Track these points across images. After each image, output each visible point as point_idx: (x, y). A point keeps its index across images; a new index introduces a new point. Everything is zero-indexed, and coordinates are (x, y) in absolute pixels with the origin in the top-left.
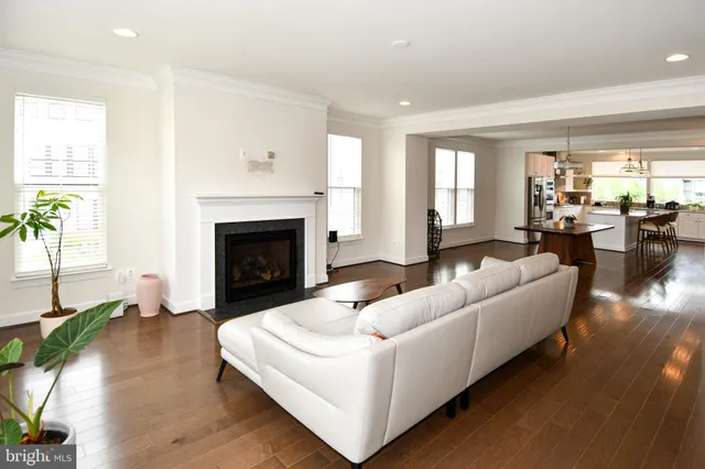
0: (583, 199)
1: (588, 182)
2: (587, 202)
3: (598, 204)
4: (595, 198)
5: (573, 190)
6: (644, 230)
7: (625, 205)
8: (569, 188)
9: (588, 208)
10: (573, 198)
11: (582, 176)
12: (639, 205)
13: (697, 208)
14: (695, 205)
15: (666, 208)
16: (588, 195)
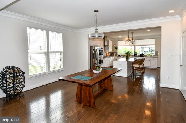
0: (115, 54)
1: (116, 48)
2: (116, 55)
3: (119, 56)
4: (119, 54)
5: (111, 51)
6: (134, 67)
7: (127, 55)
8: (110, 50)
9: (117, 57)
10: (112, 54)
11: (114, 46)
12: (132, 55)
13: (150, 56)
14: (149, 55)
15: (140, 56)
16: (117, 53)
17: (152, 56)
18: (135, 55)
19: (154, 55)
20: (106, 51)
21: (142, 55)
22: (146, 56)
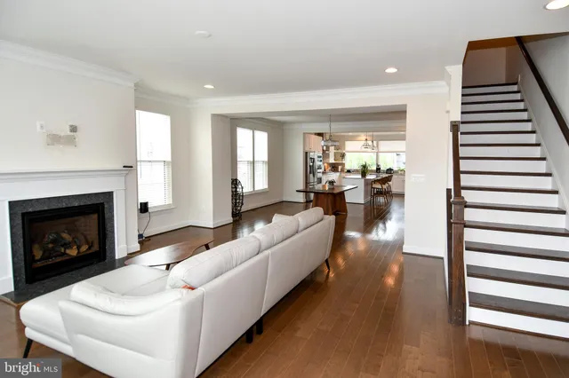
0: (340, 167)
1: (343, 156)
2: (342, 170)
3: (349, 171)
4: (347, 167)
6: (374, 188)
7: (364, 171)
8: (332, 160)
9: (343, 175)
10: (334, 168)
11: (339, 151)
12: (372, 171)
14: (402, 170)
15: (387, 173)
16: (343, 165)
18: (378, 170)
21: (389, 171)
22: (397, 172)
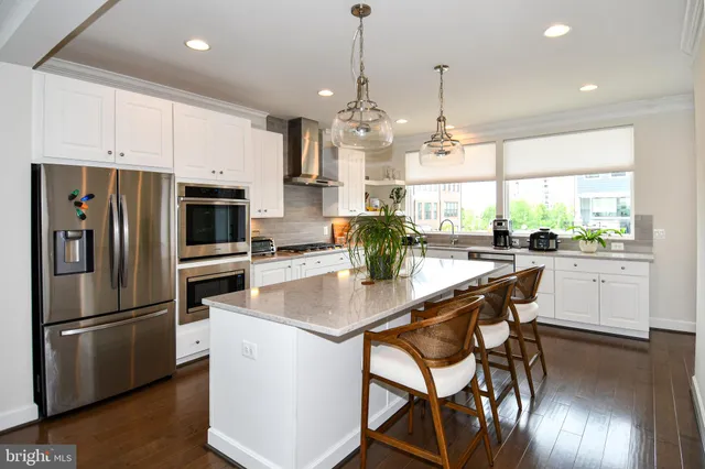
3: (410, 241)
5: (363, 213)
11: (386, 182)
13: (595, 245)
14: (592, 239)
15: (531, 248)
17: (614, 246)
18: (501, 236)
19: (626, 243)
20: (325, 213)
21: (542, 240)
22: (570, 243)
